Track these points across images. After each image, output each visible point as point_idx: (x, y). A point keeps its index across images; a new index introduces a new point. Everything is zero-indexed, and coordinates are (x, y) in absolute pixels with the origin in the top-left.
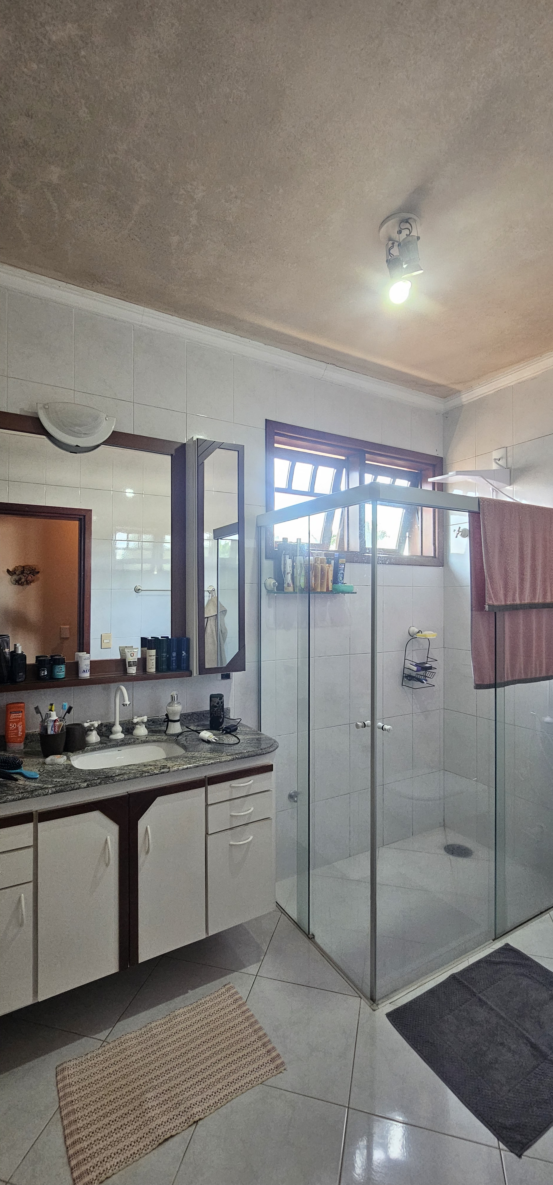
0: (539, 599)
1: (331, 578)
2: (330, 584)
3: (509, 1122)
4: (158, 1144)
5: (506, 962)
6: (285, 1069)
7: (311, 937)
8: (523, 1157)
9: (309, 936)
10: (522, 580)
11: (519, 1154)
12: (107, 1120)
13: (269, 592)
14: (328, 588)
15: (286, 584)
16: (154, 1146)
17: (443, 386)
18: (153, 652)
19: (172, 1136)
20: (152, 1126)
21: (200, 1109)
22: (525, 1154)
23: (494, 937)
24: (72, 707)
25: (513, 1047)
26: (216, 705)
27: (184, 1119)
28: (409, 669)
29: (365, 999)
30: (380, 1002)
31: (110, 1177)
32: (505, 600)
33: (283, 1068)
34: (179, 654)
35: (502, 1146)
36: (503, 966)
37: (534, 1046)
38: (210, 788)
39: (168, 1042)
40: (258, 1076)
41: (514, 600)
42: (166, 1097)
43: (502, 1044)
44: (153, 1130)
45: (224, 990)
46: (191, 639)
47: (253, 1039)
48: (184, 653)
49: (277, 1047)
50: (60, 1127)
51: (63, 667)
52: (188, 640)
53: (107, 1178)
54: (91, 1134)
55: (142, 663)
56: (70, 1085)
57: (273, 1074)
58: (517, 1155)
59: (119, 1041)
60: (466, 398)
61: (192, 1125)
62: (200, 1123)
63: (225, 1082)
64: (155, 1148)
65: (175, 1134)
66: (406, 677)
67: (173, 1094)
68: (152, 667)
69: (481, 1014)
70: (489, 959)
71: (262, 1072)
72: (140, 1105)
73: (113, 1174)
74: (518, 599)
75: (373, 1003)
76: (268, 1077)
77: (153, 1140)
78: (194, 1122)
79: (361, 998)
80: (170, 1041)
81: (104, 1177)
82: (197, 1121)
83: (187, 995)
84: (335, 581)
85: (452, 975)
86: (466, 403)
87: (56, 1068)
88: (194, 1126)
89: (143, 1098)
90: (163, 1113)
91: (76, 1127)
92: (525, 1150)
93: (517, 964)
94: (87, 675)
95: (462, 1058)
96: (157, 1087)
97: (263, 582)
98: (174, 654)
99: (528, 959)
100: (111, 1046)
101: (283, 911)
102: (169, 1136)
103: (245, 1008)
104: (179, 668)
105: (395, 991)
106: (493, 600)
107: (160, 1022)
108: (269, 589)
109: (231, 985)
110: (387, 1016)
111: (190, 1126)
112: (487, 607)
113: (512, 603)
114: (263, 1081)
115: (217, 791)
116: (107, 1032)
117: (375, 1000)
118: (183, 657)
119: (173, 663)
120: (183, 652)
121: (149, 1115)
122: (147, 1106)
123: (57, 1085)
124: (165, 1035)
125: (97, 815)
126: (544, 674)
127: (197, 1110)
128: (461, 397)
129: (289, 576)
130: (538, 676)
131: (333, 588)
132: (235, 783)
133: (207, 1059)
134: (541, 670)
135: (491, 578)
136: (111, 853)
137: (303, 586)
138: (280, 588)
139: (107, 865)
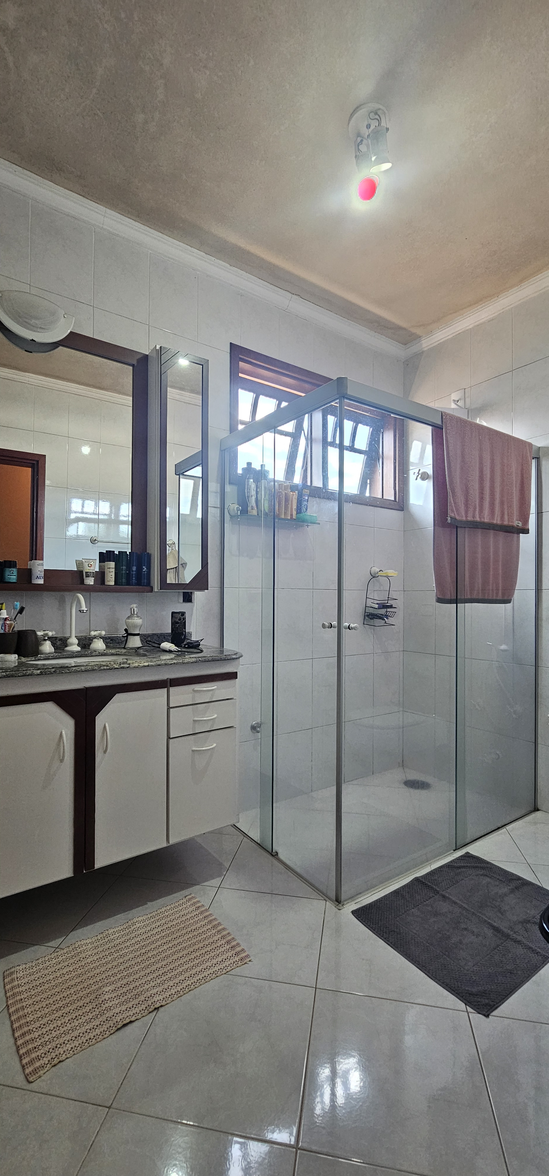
0: (497, 520)
1: (295, 507)
2: (294, 513)
3: (474, 990)
4: (116, 1029)
5: (467, 866)
6: (250, 961)
7: (274, 855)
8: (490, 1016)
9: (273, 853)
10: (482, 499)
11: (486, 1014)
12: (60, 1013)
13: (232, 517)
14: (292, 515)
15: (250, 507)
16: (112, 1032)
17: (405, 329)
18: (112, 564)
19: (131, 1022)
20: (109, 1014)
21: (161, 997)
22: (492, 1014)
23: (454, 848)
24: (24, 608)
25: (475, 930)
26: (178, 621)
27: (143, 1007)
28: (371, 607)
29: (330, 901)
30: (345, 903)
31: (62, 1061)
32: (466, 517)
33: (248, 960)
34: (139, 569)
35: (469, 1009)
36: (464, 870)
37: (496, 929)
38: (172, 690)
39: (126, 945)
40: (222, 968)
41: (474, 517)
42: (125, 990)
43: (466, 929)
44: (111, 1018)
45: (185, 900)
46: (152, 554)
47: (216, 938)
48: (145, 569)
49: (241, 943)
50: (8, 1023)
51: (15, 571)
52: (149, 556)
53: (60, 1062)
54: (42, 1026)
55: (101, 576)
56: (19, 986)
57: (238, 965)
58: (484, 1015)
59: (73, 946)
60: (427, 343)
61: (152, 1011)
62: (161, 1009)
63: (187, 974)
64: (114, 1033)
65: (134, 1020)
66: (368, 616)
67: (131, 987)
68: (110, 580)
69: (444, 907)
70: (451, 864)
71: (227, 963)
72: (96, 998)
73: (67, 1058)
74: (478, 517)
75: (338, 903)
76: (233, 967)
77: (110, 1027)
78: (155, 1009)
79: (326, 901)
80: (128, 944)
81: (56, 1061)
82: (159, 1008)
83: (146, 906)
84: (299, 510)
85: (415, 878)
86: (425, 349)
87: (4, 973)
88: (154, 1013)
89: (100, 992)
90: (121, 1004)
91: (26, 1021)
92: (492, 1012)
93: (477, 867)
94: (41, 581)
95: (427, 942)
96: (115, 983)
97: (226, 507)
98: (134, 568)
99: (488, 863)
100: (65, 951)
101: (245, 835)
102: (128, 1021)
103: (207, 914)
104: (139, 583)
105: (359, 894)
106: (455, 513)
107: (117, 929)
108: (232, 513)
109: (193, 895)
110: (352, 913)
111: (150, 1012)
112: (449, 519)
113: (473, 519)
114: (227, 972)
115: (179, 694)
116: (60, 940)
117: (341, 901)
118: (143, 572)
119: (133, 577)
120: (144, 567)
121: (107, 1005)
122: (103, 999)
123: (5, 987)
124: (123, 939)
125: (50, 708)
126: (500, 597)
127: (158, 998)
128: (421, 342)
129: (254, 498)
130: (494, 598)
131: (297, 517)
132: (198, 687)
133: (167, 957)
134: (497, 594)
135: (453, 492)
136: (66, 748)
137: (267, 510)
138: (244, 510)
139: (62, 761)
